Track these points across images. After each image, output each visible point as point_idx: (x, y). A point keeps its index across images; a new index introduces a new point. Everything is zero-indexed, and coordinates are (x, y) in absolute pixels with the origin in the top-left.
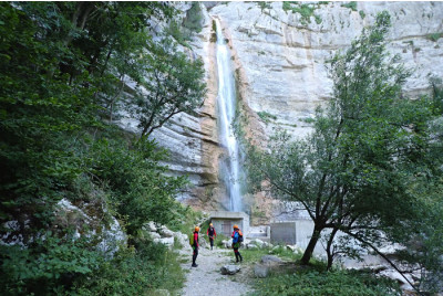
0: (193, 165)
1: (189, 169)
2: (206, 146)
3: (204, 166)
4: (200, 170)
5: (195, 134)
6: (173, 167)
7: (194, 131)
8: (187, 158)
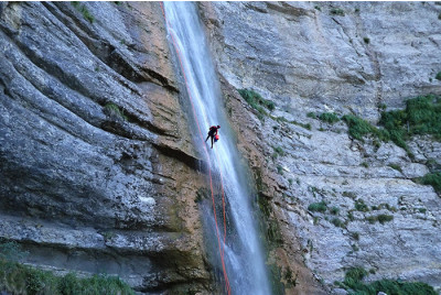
0: (134, 226)
1: (121, 241)
2: (165, 167)
3: (165, 229)
4: (155, 242)
5: (135, 128)
6: (70, 238)
7: (133, 119)
8: (118, 204)
